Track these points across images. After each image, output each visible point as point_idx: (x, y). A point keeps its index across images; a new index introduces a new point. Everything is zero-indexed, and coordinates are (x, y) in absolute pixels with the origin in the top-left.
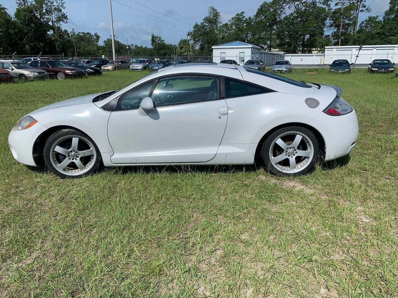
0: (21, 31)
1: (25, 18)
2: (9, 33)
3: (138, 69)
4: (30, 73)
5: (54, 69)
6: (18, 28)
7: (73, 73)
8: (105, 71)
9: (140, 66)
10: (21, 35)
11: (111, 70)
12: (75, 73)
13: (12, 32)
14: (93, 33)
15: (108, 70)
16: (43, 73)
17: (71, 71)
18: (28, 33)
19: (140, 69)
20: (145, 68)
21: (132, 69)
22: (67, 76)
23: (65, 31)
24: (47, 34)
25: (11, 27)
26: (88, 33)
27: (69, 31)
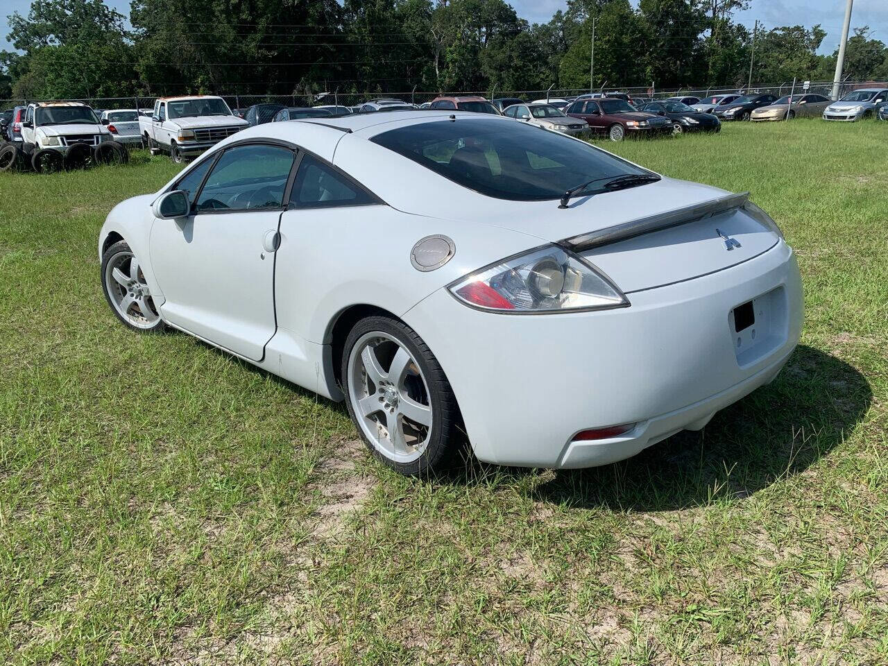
0: (644, 36)
1: (658, 8)
2: (621, 44)
3: (845, 117)
4: (553, 127)
5: (609, 118)
6: (641, 31)
7: (642, 126)
8: (757, 122)
9: (854, 109)
10: (643, 46)
11: (773, 119)
12: (646, 126)
13: (626, 41)
14: (808, 28)
15: (766, 120)
16: (579, 126)
17: (639, 121)
18: (656, 41)
19: (851, 117)
20: (867, 114)
21: (829, 117)
22: (628, 132)
23: (738, 28)
24: (696, 39)
25: (628, 30)
26: (797, 28)
27: (749, 27)
